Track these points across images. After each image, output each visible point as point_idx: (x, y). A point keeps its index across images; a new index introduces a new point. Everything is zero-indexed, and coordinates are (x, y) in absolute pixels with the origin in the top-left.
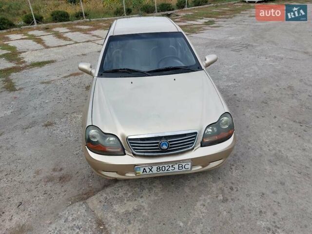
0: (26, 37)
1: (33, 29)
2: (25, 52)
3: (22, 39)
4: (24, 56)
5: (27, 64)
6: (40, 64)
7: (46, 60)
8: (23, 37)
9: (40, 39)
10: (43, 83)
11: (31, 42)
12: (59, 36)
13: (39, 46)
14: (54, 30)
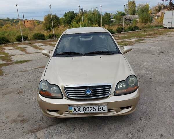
0: (16, 48)
1: (21, 44)
2: (13, 56)
3: (13, 49)
4: (12, 58)
5: (14, 62)
6: (22, 62)
7: (26, 59)
8: (14, 48)
9: (24, 49)
10: (21, 71)
11: (18, 51)
12: (37, 47)
13: (23, 53)
14: (34, 44)
